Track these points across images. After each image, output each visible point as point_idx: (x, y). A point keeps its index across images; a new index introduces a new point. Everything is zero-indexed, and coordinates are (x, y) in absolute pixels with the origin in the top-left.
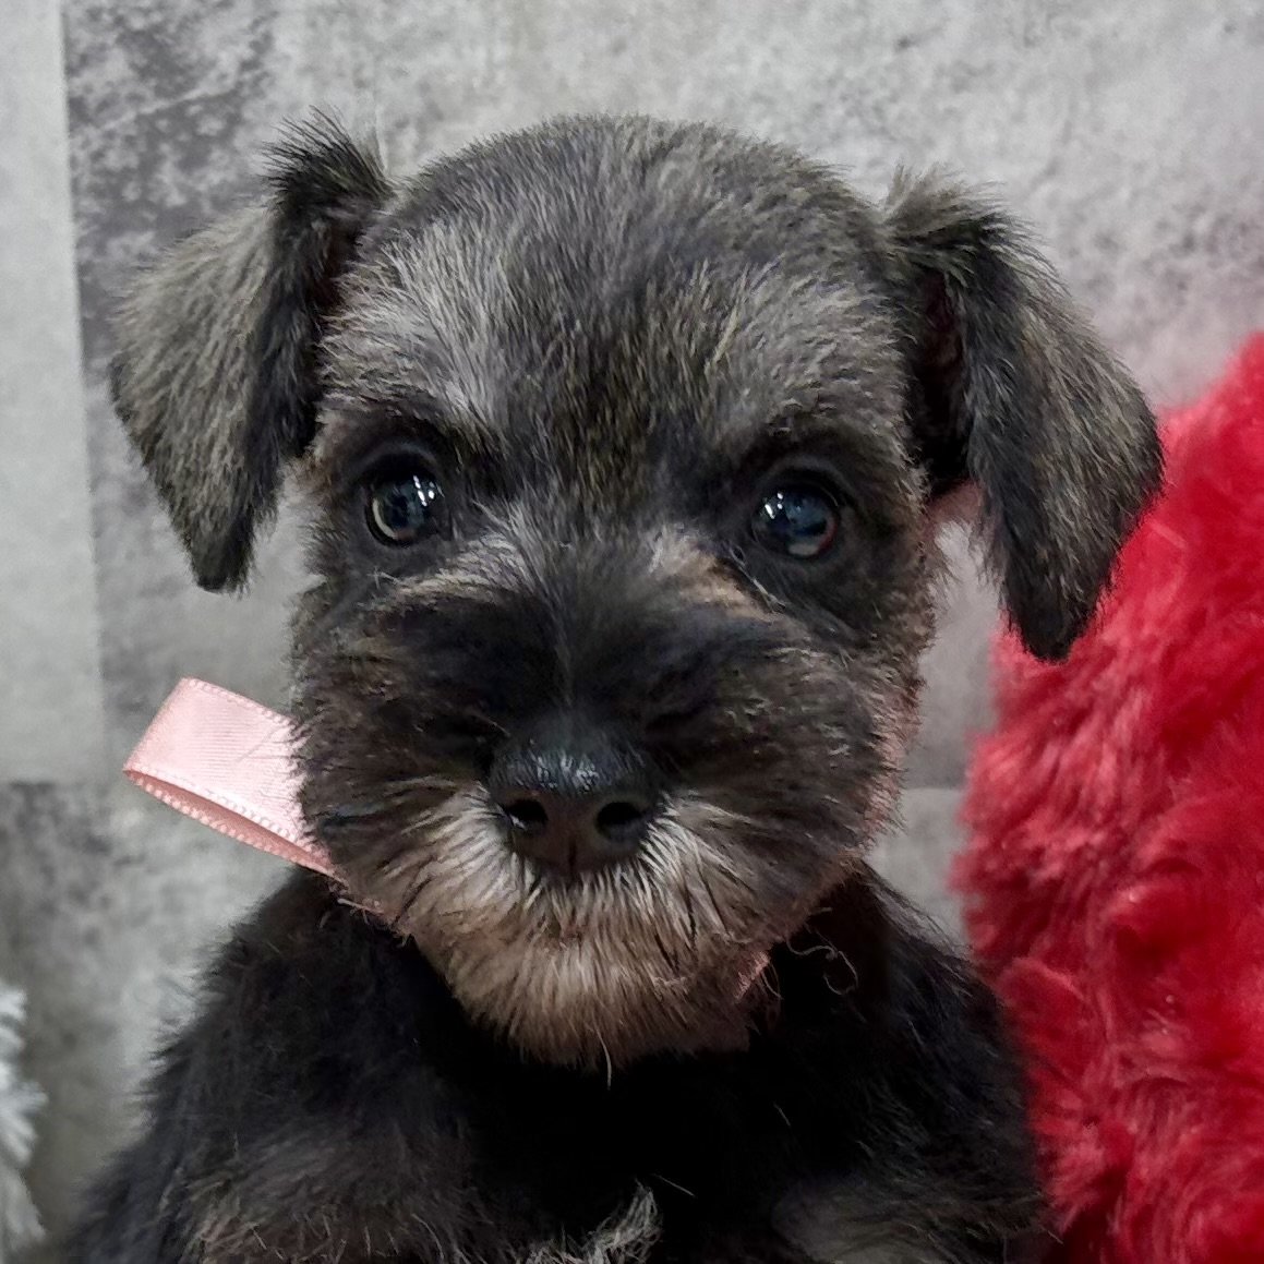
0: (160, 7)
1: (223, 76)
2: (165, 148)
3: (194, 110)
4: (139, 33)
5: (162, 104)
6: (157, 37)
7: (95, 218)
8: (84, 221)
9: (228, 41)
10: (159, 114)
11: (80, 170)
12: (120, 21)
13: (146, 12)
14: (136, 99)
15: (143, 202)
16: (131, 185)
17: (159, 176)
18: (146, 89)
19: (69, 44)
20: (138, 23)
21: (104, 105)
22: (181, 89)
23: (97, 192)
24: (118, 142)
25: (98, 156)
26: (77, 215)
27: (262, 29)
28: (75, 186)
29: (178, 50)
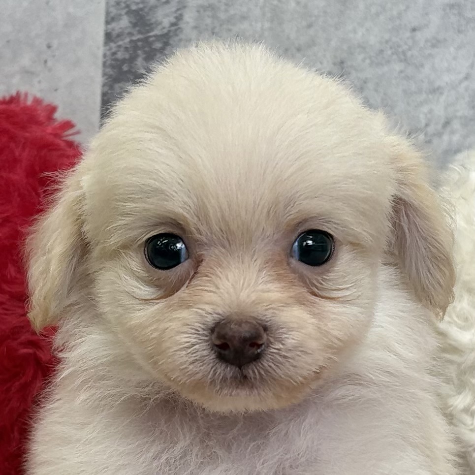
0: (143, 2)
1: (164, 28)
2: (139, 52)
3: (151, 39)
4: (134, 10)
5: (140, 36)
6: (141, 13)
7: (110, 76)
8: (106, 77)
9: (167, 15)
10: (139, 40)
11: (107, 58)
12: (128, 6)
13: (137, 3)
14: (130, 34)
15: (129, 72)
16: (126, 65)
17: (136, 62)
18: (135, 31)
19: (108, 13)
20: (134, 7)
21: (119, 36)
22: (148, 32)
23: (112, 67)
24: (122, 49)
25: (114, 54)
26: (104, 74)
27: (179, 12)
28: (104, 64)
29: (148, 18)
